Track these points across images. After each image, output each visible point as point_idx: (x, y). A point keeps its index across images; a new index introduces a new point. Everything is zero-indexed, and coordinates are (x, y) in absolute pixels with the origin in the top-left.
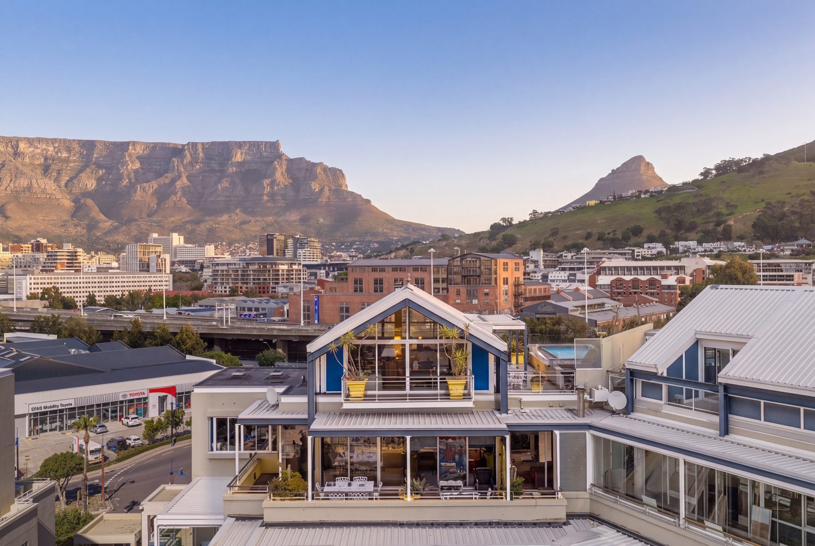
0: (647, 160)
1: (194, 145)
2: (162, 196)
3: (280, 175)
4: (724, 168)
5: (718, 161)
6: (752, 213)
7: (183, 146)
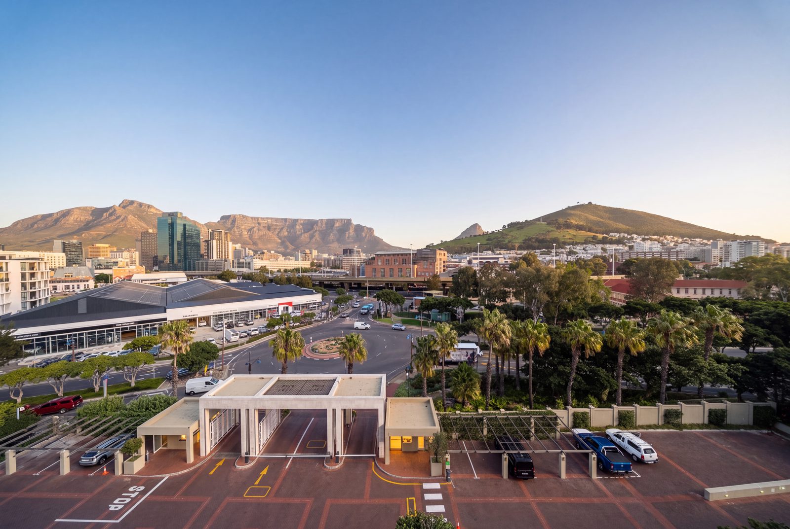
0: (480, 225)
1: (322, 220)
2: (312, 237)
3: (351, 232)
4: (512, 225)
5: (509, 222)
6: (520, 240)
7: (318, 221)
